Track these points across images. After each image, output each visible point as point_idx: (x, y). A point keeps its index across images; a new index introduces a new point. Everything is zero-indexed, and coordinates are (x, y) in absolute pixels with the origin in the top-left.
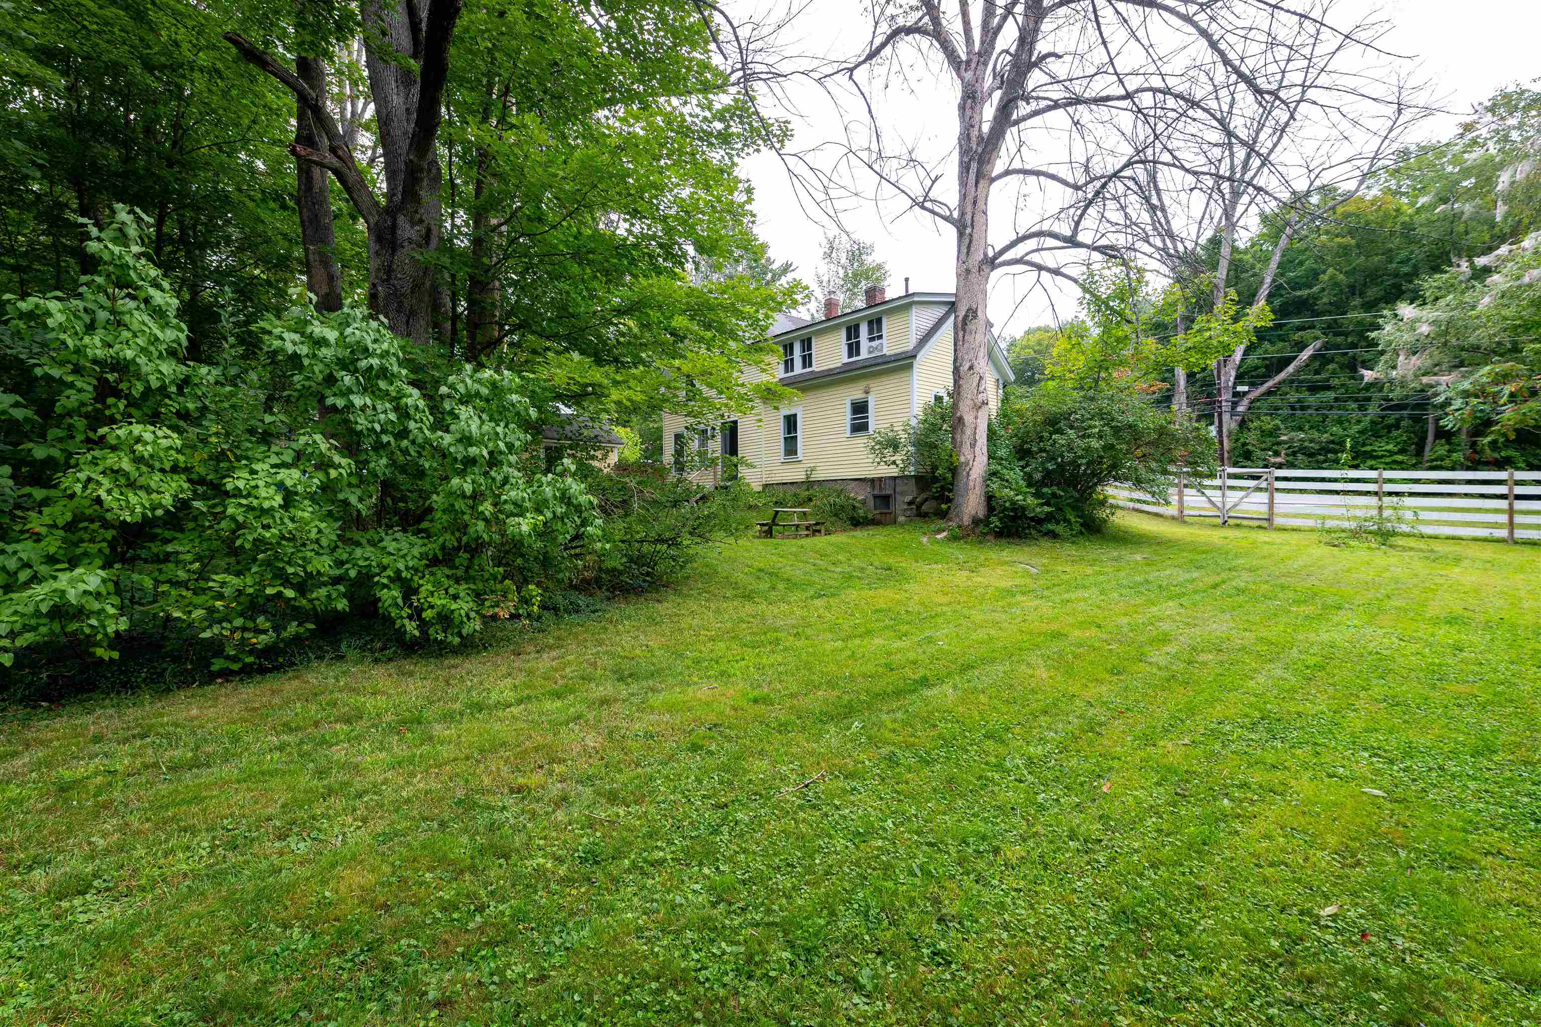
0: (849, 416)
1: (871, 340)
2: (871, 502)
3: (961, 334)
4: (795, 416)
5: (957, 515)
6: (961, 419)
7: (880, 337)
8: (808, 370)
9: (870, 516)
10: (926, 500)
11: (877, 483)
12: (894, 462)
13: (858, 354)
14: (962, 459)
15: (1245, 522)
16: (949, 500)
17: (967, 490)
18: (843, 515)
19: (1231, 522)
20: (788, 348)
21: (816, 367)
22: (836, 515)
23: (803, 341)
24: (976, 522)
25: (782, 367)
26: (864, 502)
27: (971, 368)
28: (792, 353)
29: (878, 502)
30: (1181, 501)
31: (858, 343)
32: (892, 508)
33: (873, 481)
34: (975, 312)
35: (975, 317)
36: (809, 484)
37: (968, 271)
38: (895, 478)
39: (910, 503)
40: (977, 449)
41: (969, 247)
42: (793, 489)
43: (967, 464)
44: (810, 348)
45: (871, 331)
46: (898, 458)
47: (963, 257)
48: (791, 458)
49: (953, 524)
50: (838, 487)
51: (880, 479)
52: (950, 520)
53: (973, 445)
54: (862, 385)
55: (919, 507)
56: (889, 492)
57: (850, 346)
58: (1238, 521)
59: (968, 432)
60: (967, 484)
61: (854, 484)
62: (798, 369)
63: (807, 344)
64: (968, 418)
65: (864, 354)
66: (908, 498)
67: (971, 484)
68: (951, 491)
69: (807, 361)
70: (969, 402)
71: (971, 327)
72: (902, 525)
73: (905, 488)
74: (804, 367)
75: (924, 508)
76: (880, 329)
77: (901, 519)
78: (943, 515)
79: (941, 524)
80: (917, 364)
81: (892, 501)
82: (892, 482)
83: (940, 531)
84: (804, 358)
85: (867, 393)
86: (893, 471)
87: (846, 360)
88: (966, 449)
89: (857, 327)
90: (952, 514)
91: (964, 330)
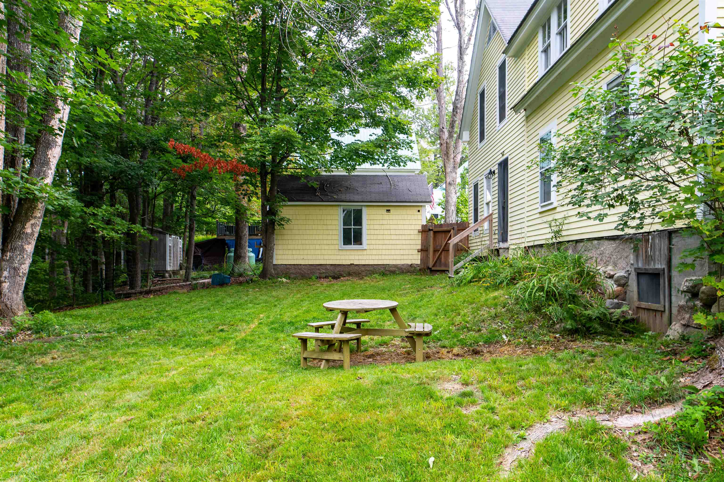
2: (634, 285)
11: (642, 244)
23: (560, 9)
26: (624, 283)
28: (549, 35)
29: (644, 285)
32: (664, 302)
33: (635, 242)
38: (670, 234)
44: (566, 15)
48: (547, 205)
51: (646, 237)
55: (708, 306)
56: (658, 264)
61: (612, 246)
62: (555, 57)
63: (563, 10)
69: (565, 37)
74: (562, 50)
77: (673, 329)
81: (664, 281)
82: (664, 244)
84: (562, 35)
87: (603, 9)
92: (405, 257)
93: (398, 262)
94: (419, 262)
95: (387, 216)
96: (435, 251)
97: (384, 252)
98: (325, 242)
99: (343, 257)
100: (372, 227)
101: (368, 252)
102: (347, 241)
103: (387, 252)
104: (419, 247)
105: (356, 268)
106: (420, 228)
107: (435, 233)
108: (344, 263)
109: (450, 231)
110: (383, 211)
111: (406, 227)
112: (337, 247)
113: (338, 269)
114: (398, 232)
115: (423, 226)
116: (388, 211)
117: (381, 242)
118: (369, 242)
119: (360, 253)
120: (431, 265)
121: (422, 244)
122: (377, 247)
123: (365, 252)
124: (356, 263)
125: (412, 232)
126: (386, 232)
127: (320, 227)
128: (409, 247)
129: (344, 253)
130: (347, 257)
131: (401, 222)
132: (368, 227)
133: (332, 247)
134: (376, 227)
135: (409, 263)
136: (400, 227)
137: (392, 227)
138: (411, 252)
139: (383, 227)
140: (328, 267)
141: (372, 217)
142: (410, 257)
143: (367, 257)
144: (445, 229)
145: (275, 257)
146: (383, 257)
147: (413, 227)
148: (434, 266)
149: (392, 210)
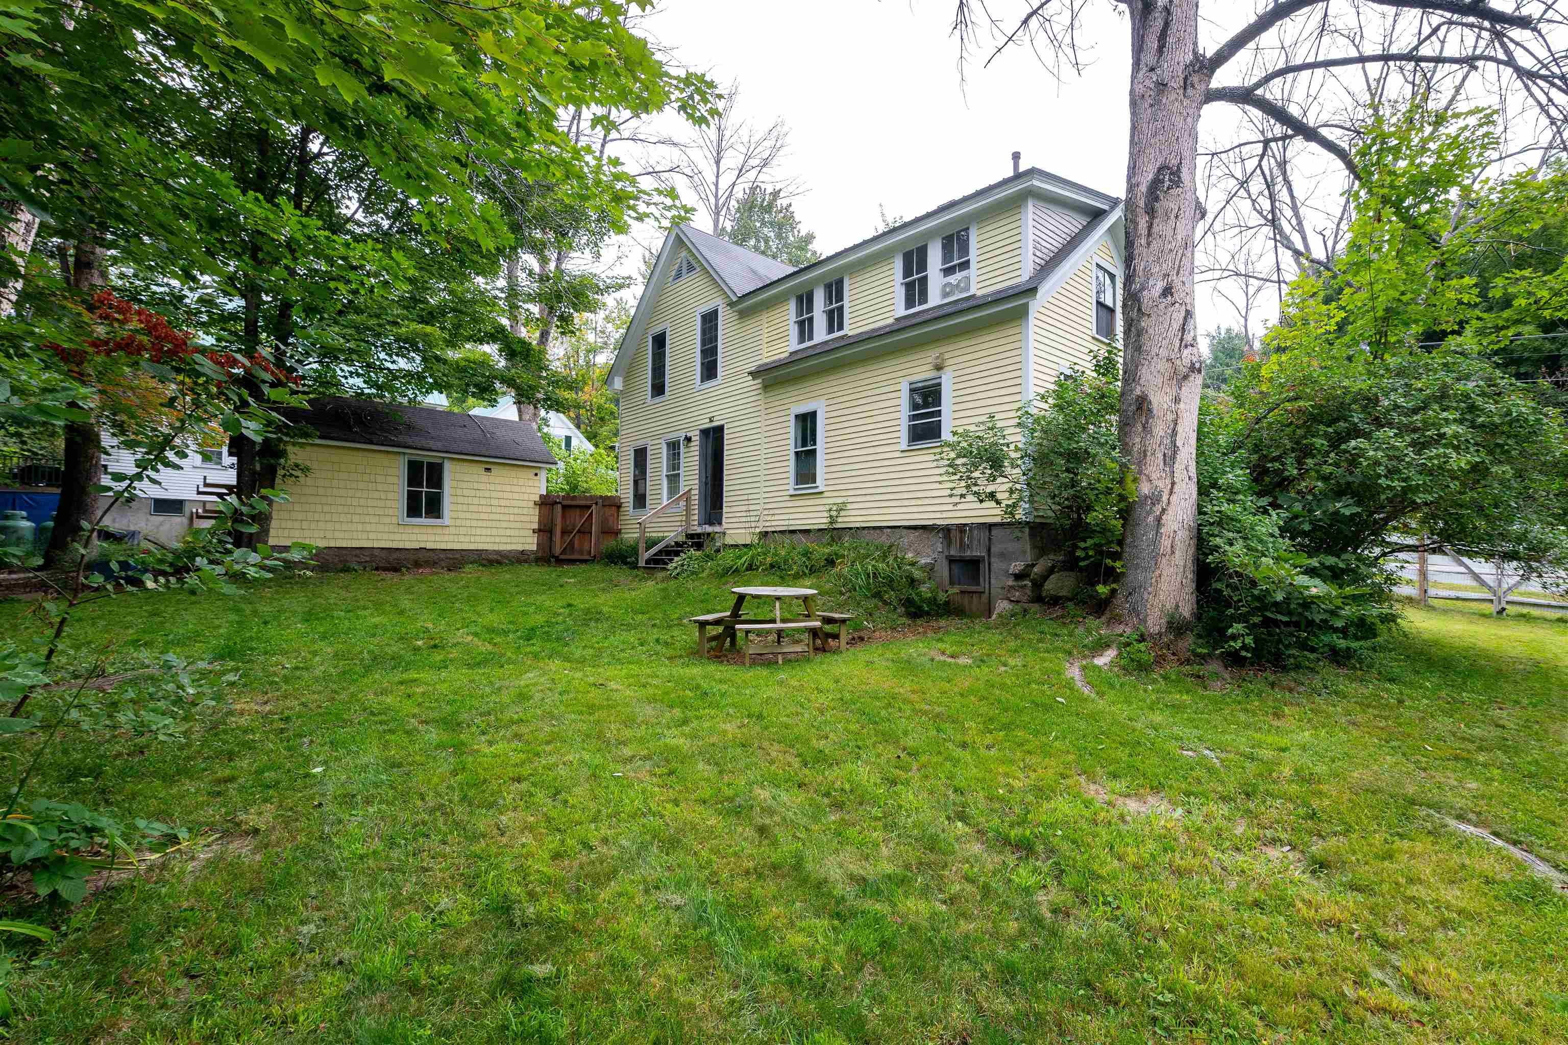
0: (905, 411)
1: (948, 272)
2: (943, 571)
3: (1143, 222)
4: (813, 414)
5: (1134, 611)
6: (1142, 405)
7: (965, 265)
8: (837, 334)
9: (942, 597)
10: (1051, 571)
11: (955, 534)
12: (992, 496)
13: (924, 299)
14: (1145, 489)
15: (1535, 612)
16: (1111, 575)
17: (1156, 557)
18: (890, 596)
19: (1511, 610)
20: (805, 301)
21: (850, 328)
22: (878, 595)
23: (828, 287)
24: (1177, 627)
25: (794, 331)
26: (930, 569)
27: (1168, 291)
28: (810, 309)
29: (956, 569)
30: (1423, 574)
31: (924, 281)
32: (983, 585)
33: (946, 531)
34: (1176, 174)
35: (1177, 181)
36: (834, 533)
37: (1162, 86)
38: (990, 526)
39: (1018, 577)
40: (1178, 467)
41: (1163, 37)
42: (805, 543)
43: (1155, 499)
44: (840, 298)
45: (947, 255)
46: (1001, 487)
47: (1149, 58)
48: (806, 489)
49: (1127, 631)
50: (883, 539)
51: (962, 528)
52: (1117, 620)
53: (1170, 459)
54: (931, 355)
55: (1038, 585)
56: (977, 552)
57: (909, 287)
58: (1525, 610)
59: (1160, 429)
60: (1155, 542)
61: (913, 535)
62: (821, 334)
63: (835, 290)
64: (1160, 400)
65: (935, 298)
66: (1017, 566)
67: (1166, 543)
68: (1116, 556)
69: (835, 319)
70: (1162, 366)
71: (1168, 203)
72: (1005, 622)
73: (1011, 547)
74: (831, 330)
75: (1050, 586)
76: (964, 249)
77: (1002, 606)
78: (1100, 607)
79: (1098, 628)
80: (1036, 306)
81: (984, 567)
82: (984, 535)
83: (1101, 646)
84: (830, 314)
85: (939, 368)
86: (991, 513)
87: (901, 311)
88: (1155, 467)
89: (922, 252)
90: (1121, 605)
91: (1151, 212)
92: (514, 540)
93: (502, 547)
94: (534, 548)
95: (484, 477)
96: (564, 532)
97: (479, 532)
98: (371, 511)
99: (404, 537)
100: (459, 492)
101: (452, 530)
102: (413, 510)
103: (484, 532)
104: (536, 526)
105: (431, 554)
106: (537, 499)
107: (565, 507)
108: (408, 545)
109: (589, 507)
110: (480, 469)
111: (516, 496)
112: (395, 520)
113: (395, 555)
114: (503, 503)
115: (541, 496)
116: (488, 470)
117: (475, 516)
118: (454, 515)
119: (439, 531)
120: (557, 550)
121: (540, 522)
122: (468, 523)
123: (446, 531)
124: (429, 546)
125: (524, 504)
126: (483, 502)
127: (361, 485)
128: (518, 525)
129: (409, 530)
130: (414, 537)
131: (508, 488)
132: (453, 491)
133: (387, 520)
134: (466, 492)
135: (520, 548)
136: (506, 495)
137: (494, 494)
138: (523, 533)
139: (478, 493)
140: (376, 553)
141: (458, 477)
142: (522, 540)
143: (451, 538)
144: (583, 503)
145: (272, 532)
146: (478, 539)
147: (526, 497)
148: (563, 553)
149: (495, 470)
